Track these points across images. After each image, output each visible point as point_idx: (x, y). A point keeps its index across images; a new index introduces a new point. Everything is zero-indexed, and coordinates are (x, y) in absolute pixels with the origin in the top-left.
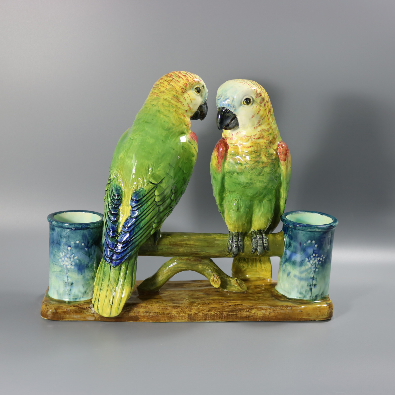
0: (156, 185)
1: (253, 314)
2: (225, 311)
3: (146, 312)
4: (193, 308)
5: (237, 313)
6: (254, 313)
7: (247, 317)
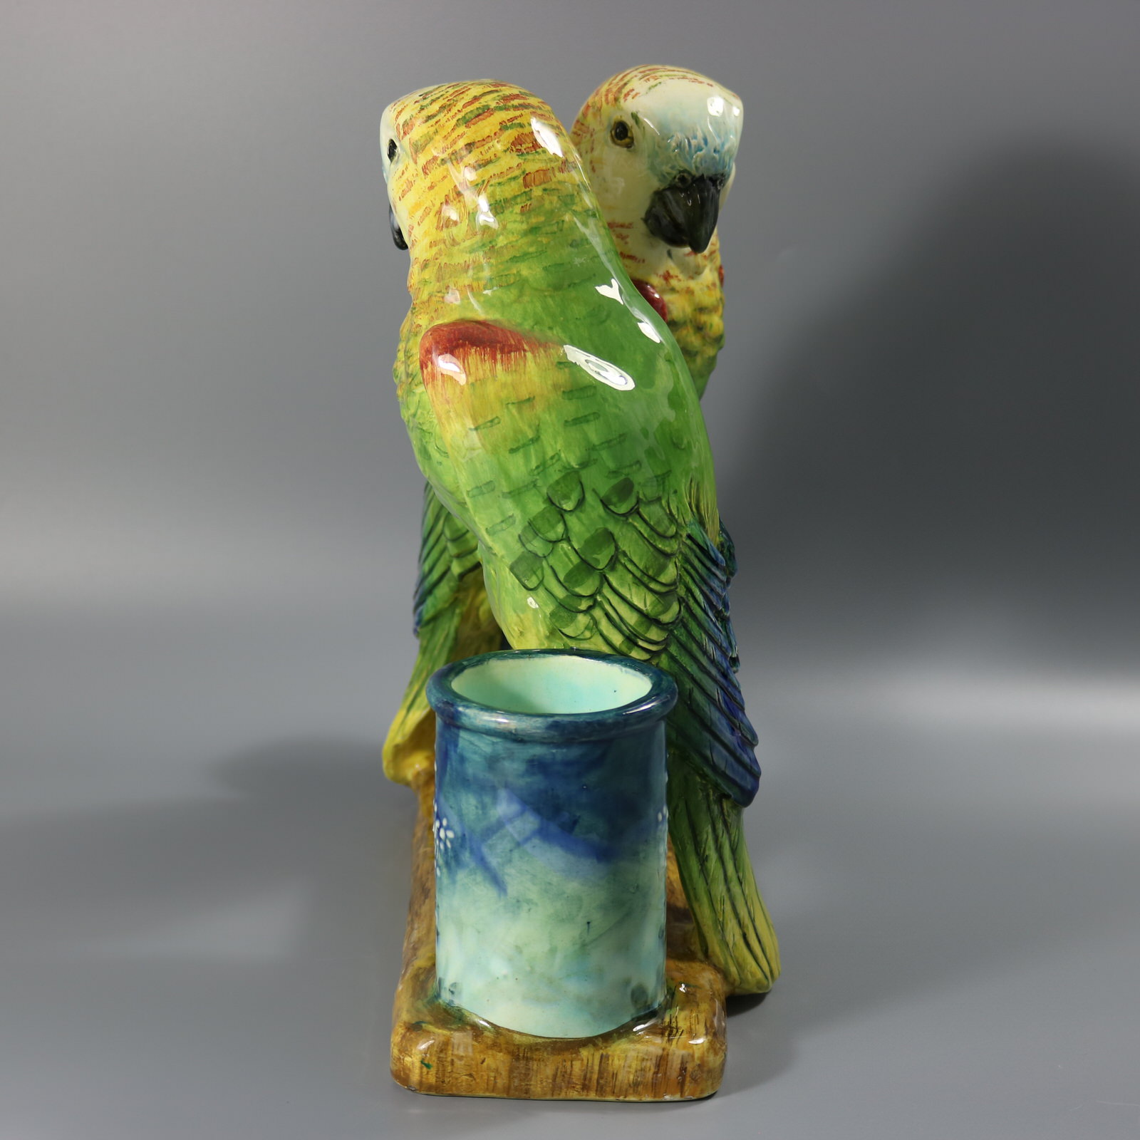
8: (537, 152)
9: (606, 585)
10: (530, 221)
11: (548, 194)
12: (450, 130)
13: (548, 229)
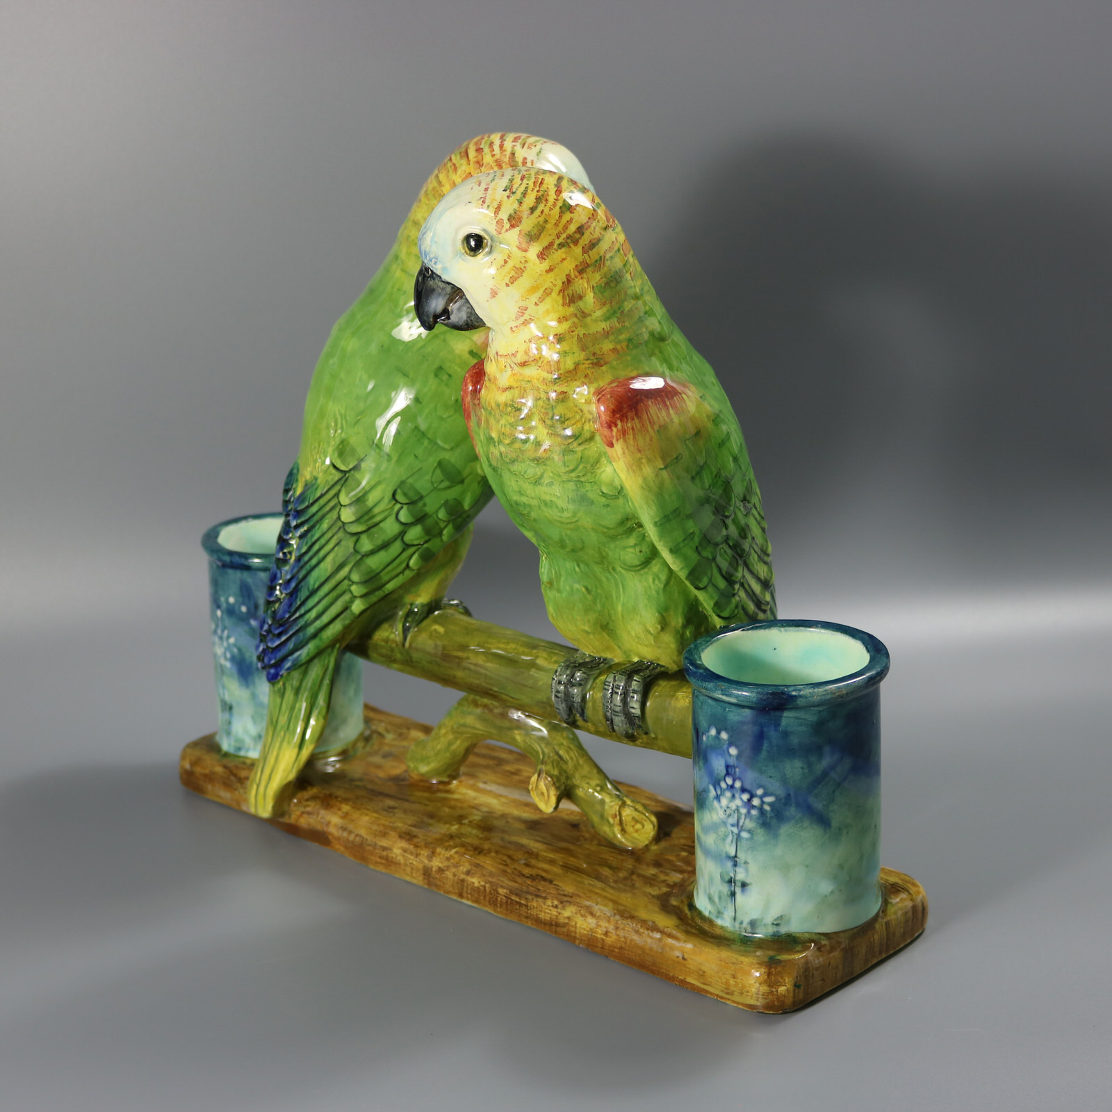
0: (345, 475)
1: (566, 921)
2: (502, 887)
3: (344, 829)
4: (439, 850)
5: (527, 902)
6: (568, 918)
7: (554, 923)
12: (557, 218)
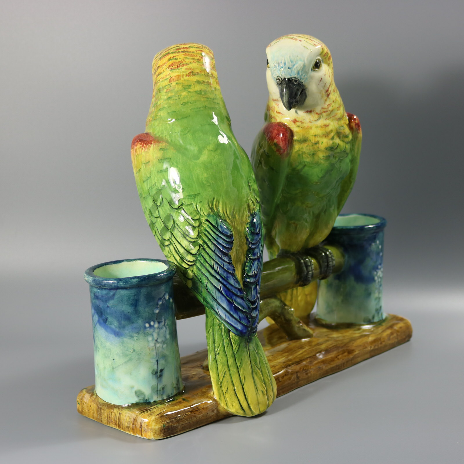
8: (178, 69)
9: (173, 236)
10: (168, 95)
11: (178, 85)
13: (174, 98)
